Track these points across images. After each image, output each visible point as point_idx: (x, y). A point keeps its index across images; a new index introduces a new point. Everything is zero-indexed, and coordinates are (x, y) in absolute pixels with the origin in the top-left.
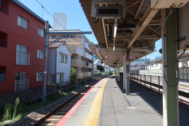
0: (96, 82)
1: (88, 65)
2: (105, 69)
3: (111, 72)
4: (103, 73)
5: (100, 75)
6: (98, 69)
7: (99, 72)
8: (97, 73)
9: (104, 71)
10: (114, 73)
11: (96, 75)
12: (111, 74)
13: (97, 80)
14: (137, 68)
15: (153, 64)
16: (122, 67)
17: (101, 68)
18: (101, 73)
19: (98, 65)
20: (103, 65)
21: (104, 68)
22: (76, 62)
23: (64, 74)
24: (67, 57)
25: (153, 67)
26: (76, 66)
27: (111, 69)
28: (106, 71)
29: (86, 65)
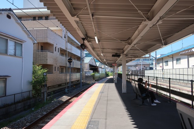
0: (87, 86)
1: (71, 62)
2: (100, 70)
3: (107, 73)
4: (97, 75)
5: (93, 77)
6: (91, 69)
7: (91, 72)
8: (89, 75)
9: (98, 71)
10: (110, 73)
11: (87, 77)
12: (107, 75)
13: (88, 84)
14: (137, 68)
15: (167, 62)
16: (121, 67)
17: (94, 68)
18: (94, 75)
19: (91, 64)
20: (98, 64)
21: (98, 68)
22: (47, 56)
23: (8, 79)
24: (22, 45)
25: (167, 65)
26: (48, 64)
27: (107, 70)
28: (100, 72)
29: (69, 62)
